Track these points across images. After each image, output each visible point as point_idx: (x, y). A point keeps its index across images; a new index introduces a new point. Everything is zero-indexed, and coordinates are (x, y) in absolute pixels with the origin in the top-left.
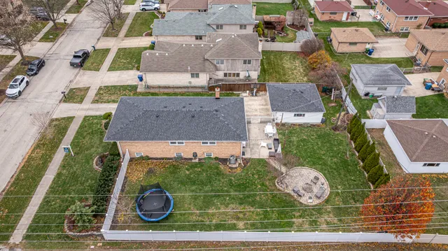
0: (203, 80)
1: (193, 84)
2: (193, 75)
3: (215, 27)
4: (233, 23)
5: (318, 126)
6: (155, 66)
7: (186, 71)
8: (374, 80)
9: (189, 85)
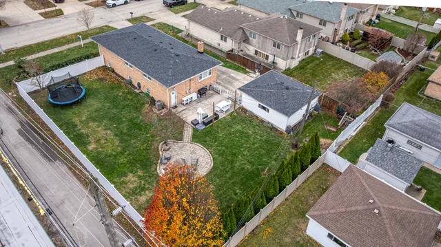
0: (228, 45)
1: (221, 47)
2: (224, 38)
3: (295, 14)
4: (313, 15)
5: (281, 133)
6: (199, 17)
7: (216, 30)
8: (407, 127)
9: (217, 46)
